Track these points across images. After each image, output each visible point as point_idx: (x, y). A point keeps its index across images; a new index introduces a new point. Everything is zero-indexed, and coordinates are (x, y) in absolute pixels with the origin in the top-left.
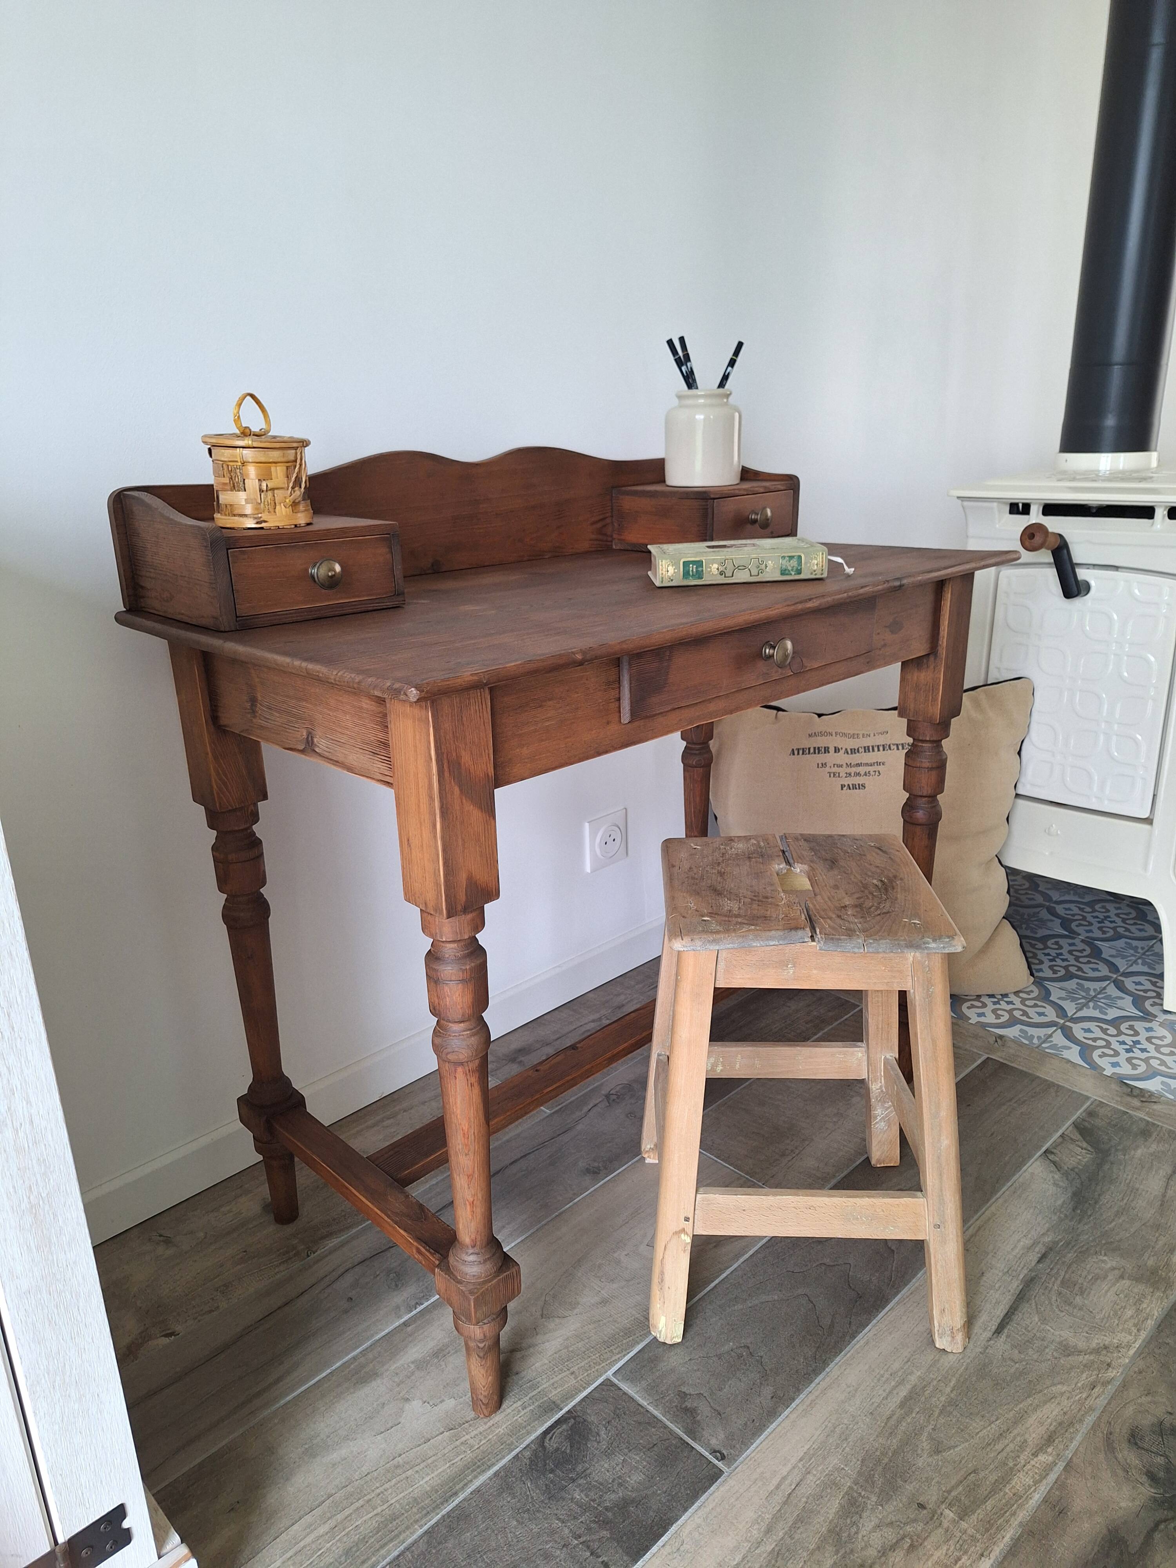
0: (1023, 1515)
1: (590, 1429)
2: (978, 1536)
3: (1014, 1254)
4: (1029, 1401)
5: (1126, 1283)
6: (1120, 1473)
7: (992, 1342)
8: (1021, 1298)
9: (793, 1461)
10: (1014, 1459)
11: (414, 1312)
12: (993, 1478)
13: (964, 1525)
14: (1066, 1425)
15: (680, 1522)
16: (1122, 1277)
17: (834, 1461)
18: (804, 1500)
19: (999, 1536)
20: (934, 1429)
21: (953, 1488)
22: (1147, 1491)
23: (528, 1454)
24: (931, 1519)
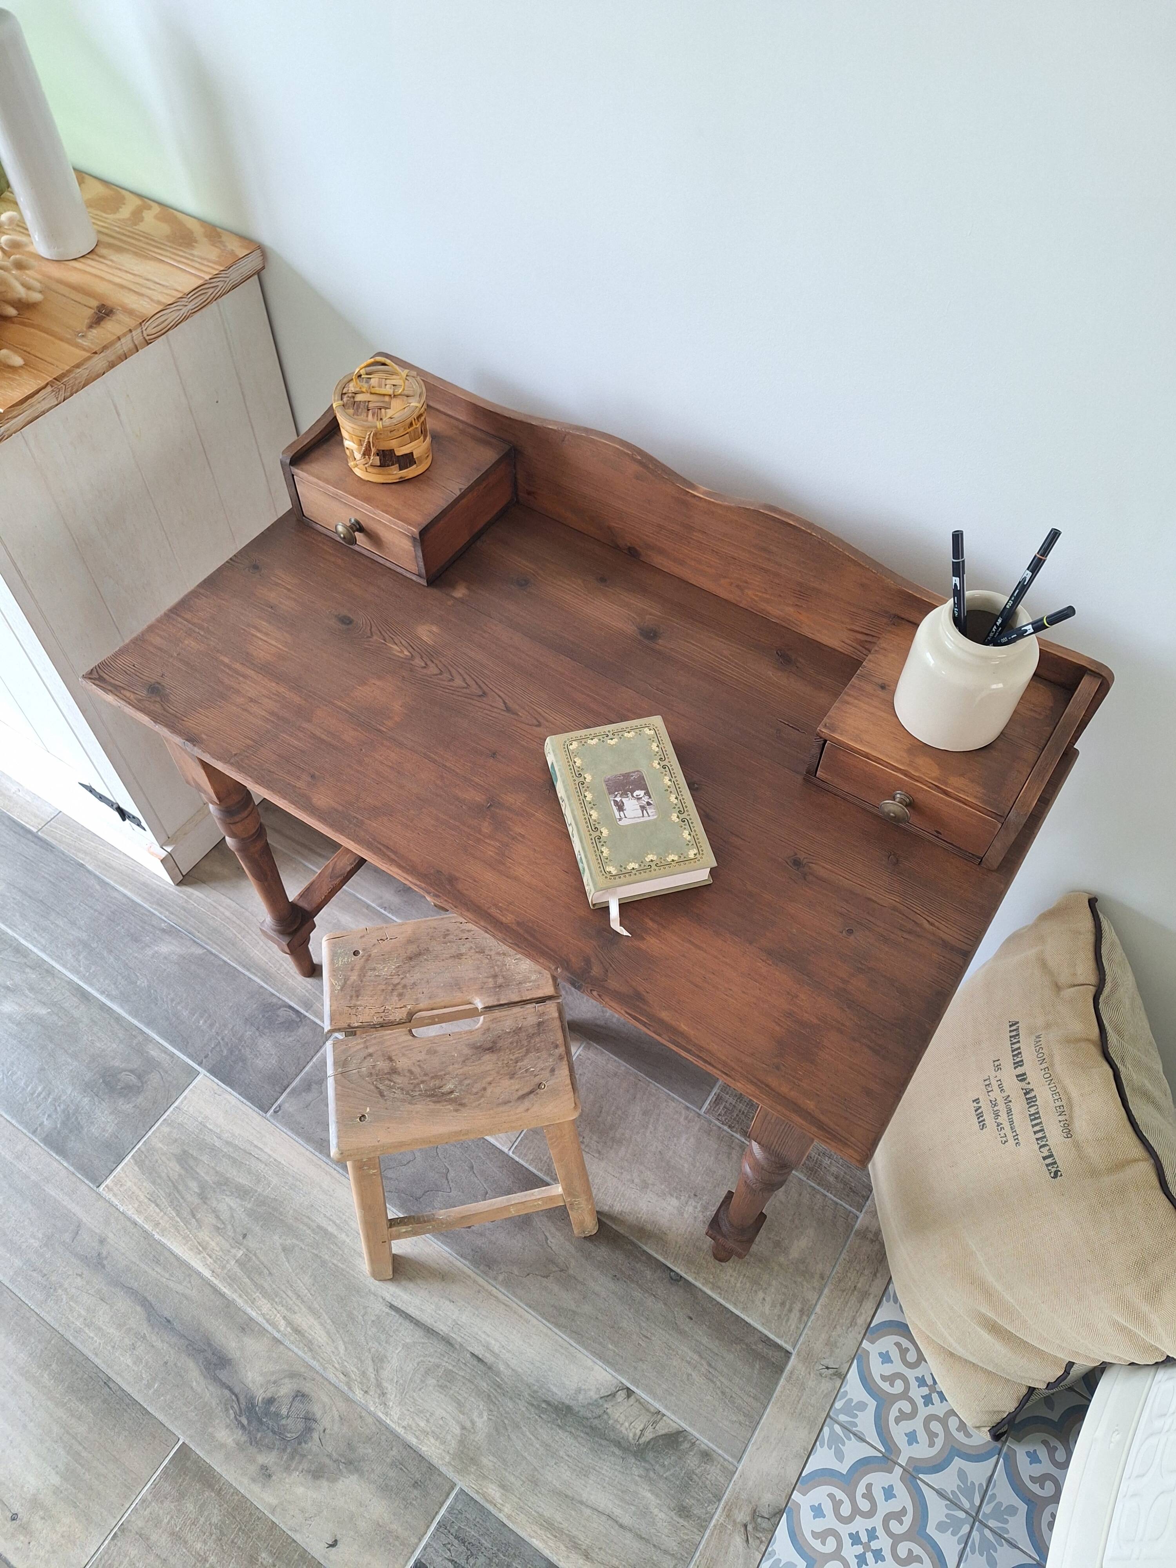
0: (240, 1302)
1: (293, 1031)
2: (225, 1271)
3: (480, 1333)
4: (329, 1321)
5: (457, 1431)
6: (273, 1378)
7: (381, 1300)
8: (430, 1331)
9: (274, 1155)
10: (281, 1302)
11: (379, 908)
12: (266, 1285)
13: (233, 1262)
14: (310, 1346)
15: (232, 1092)
16: (463, 1428)
17: (275, 1181)
18: (248, 1163)
19: (226, 1285)
20: (301, 1248)
21: (258, 1258)
22: (260, 1395)
23: (275, 1000)
24: (236, 1242)
